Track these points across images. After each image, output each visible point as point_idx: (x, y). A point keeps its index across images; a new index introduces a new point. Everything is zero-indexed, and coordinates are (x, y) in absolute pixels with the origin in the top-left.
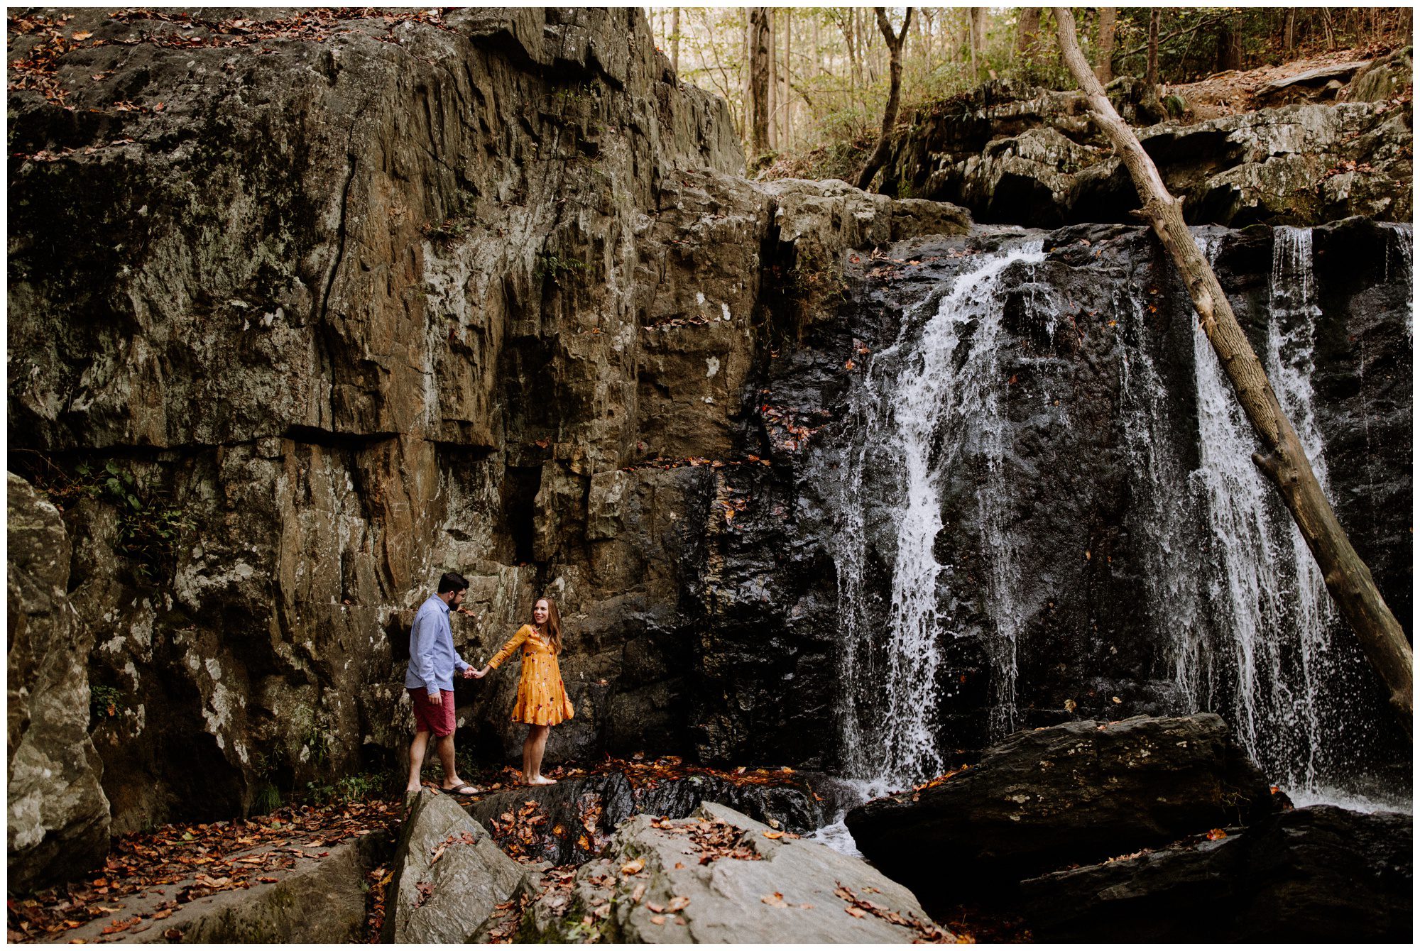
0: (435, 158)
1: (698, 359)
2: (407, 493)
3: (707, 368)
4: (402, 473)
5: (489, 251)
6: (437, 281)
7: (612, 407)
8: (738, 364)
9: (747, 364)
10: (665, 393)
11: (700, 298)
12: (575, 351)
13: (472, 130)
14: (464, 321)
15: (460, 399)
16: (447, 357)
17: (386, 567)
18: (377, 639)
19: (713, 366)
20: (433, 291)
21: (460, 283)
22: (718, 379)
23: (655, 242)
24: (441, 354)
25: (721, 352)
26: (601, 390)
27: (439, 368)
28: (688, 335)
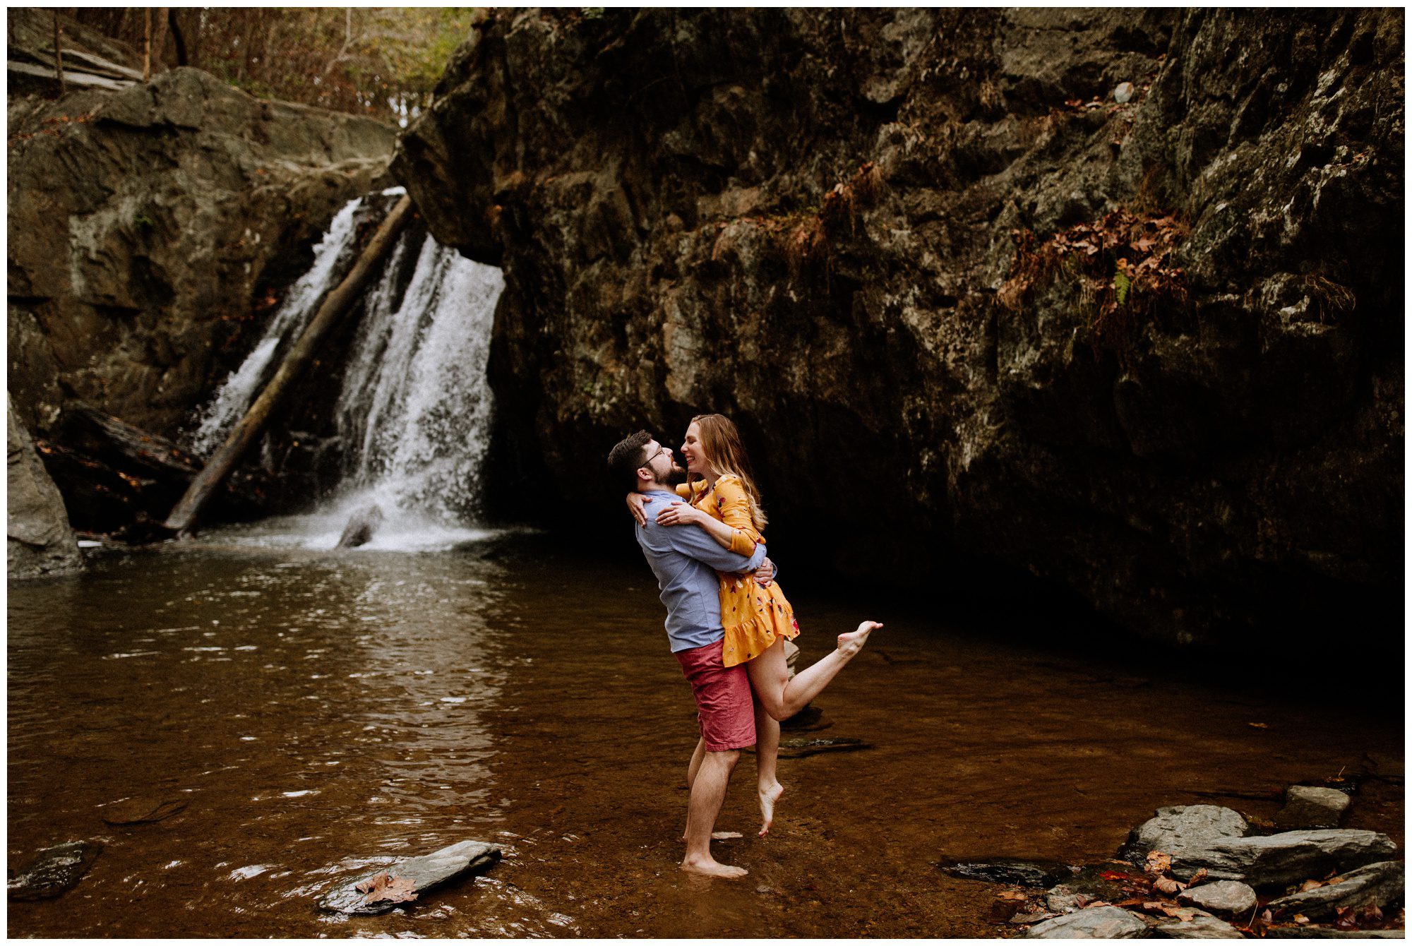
0: (77, 179)
1: (239, 263)
2: (66, 325)
3: (244, 269)
4: (60, 317)
5: (107, 217)
6: (78, 233)
7: (190, 289)
8: (259, 265)
9: (263, 264)
10: (232, 282)
11: (248, 232)
12: (160, 260)
13: (103, 164)
14: (93, 249)
15: (100, 285)
16: (88, 267)
17: (55, 355)
18: (50, 384)
19: (248, 269)
20: (75, 237)
21: (91, 233)
22: (251, 274)
23: (230, 205)
24: (81, 264)
25: (250, 260)
26: (177, 281)
27: (83, 271)
28: (236, 252)
